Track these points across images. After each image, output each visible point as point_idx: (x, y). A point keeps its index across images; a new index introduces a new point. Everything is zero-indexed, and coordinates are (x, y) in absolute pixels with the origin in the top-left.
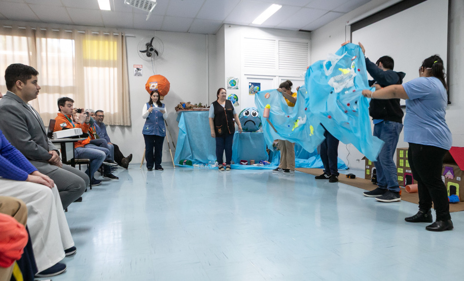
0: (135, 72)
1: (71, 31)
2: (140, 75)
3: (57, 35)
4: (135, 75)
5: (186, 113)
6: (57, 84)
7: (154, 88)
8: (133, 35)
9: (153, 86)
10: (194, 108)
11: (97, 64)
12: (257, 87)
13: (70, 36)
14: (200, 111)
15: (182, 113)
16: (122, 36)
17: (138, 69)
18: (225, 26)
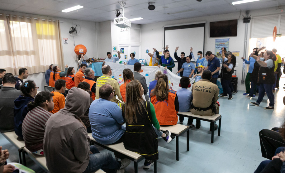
0: (64, 42)
1: (30, 18)
2: (67, 43)
3: (22, 19)
4: (65, 43)
5: (94, 63)
6: (24, 49)
7: (82, 52)
8: (62, 22)
9: (81, 51)
10: (97, 61)
11: (46, 37)
12: (123, 50)
13: (30, 21)
14: (100, 62)
15: (93, 64)
16: (58, 22)
17: (66, 40)
18: (111, 21)
